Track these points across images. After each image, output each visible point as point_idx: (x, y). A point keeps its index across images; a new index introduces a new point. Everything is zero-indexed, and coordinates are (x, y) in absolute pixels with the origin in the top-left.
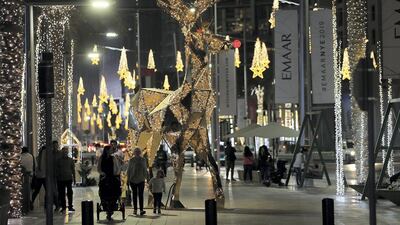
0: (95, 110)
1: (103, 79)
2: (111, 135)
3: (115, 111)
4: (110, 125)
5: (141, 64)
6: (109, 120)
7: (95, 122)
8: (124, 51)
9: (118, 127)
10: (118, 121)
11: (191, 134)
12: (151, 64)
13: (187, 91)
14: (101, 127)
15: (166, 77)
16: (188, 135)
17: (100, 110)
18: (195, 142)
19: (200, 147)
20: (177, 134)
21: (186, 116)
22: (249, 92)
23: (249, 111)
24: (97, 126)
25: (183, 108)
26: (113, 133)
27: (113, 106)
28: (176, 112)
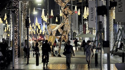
0: (33, 28)
1: (37, 18)
2: (38, 36)
3: (40, 28)
4: (38, 33)
5: (49, 14)
6: (37, 31)
7: (33, 32)
8: (43, 10)
9: (40, 33)
10: (41, 31)
11: (64, 36)
12: (52, 14)
13: (62, 25)
14: (35, 33)
15: (57, 17)
16: (63, 37)
17: (35, 28)
18: (64, 39)
19: (66, 40)
20: (60, 37)
21: (62, 32)
22: (83, 23)
23: (83, 29)
24: (33, 33)
25: (61, 30)
26: (39, 35)
27: (39, 27)
28: (59, 30)
